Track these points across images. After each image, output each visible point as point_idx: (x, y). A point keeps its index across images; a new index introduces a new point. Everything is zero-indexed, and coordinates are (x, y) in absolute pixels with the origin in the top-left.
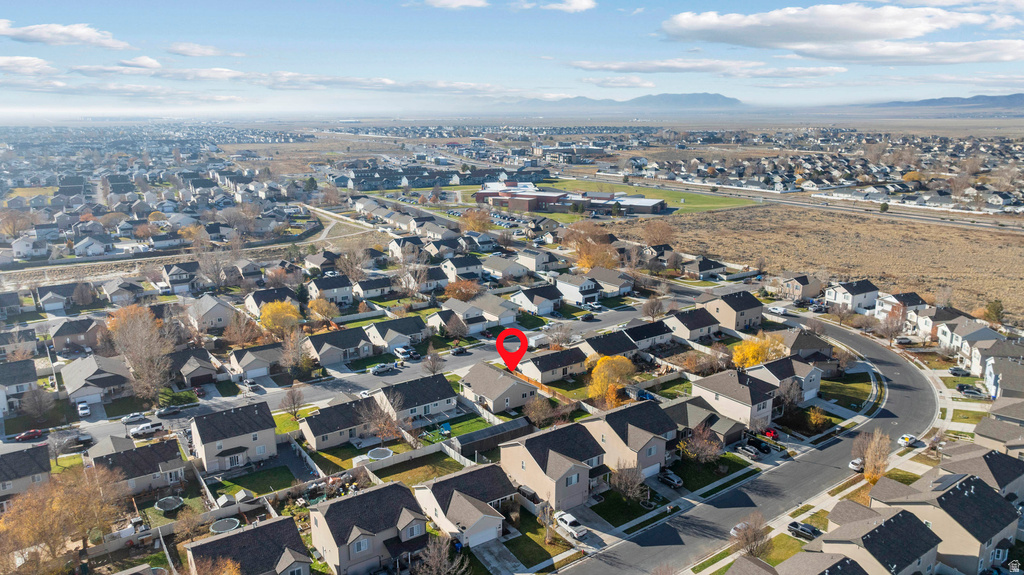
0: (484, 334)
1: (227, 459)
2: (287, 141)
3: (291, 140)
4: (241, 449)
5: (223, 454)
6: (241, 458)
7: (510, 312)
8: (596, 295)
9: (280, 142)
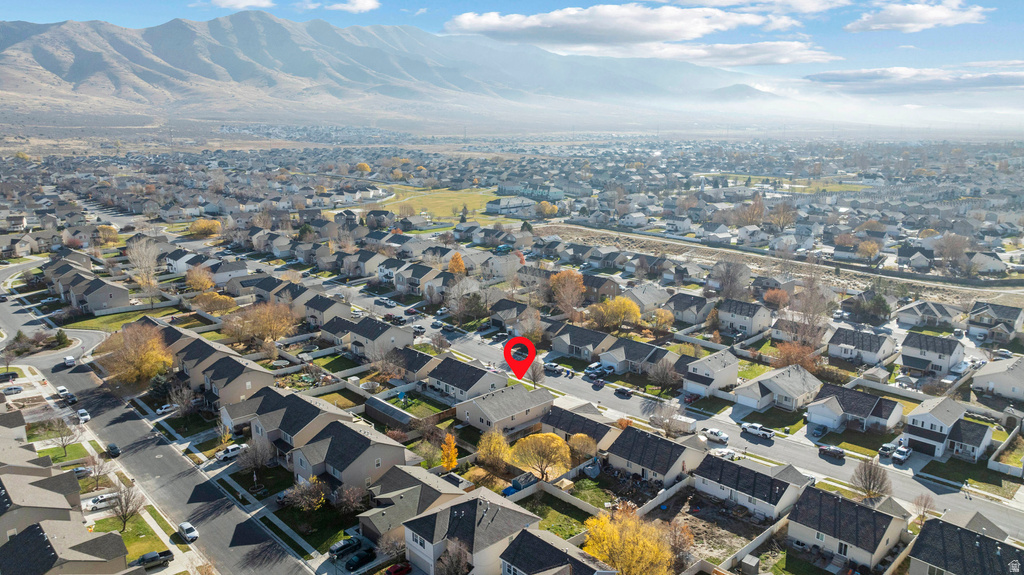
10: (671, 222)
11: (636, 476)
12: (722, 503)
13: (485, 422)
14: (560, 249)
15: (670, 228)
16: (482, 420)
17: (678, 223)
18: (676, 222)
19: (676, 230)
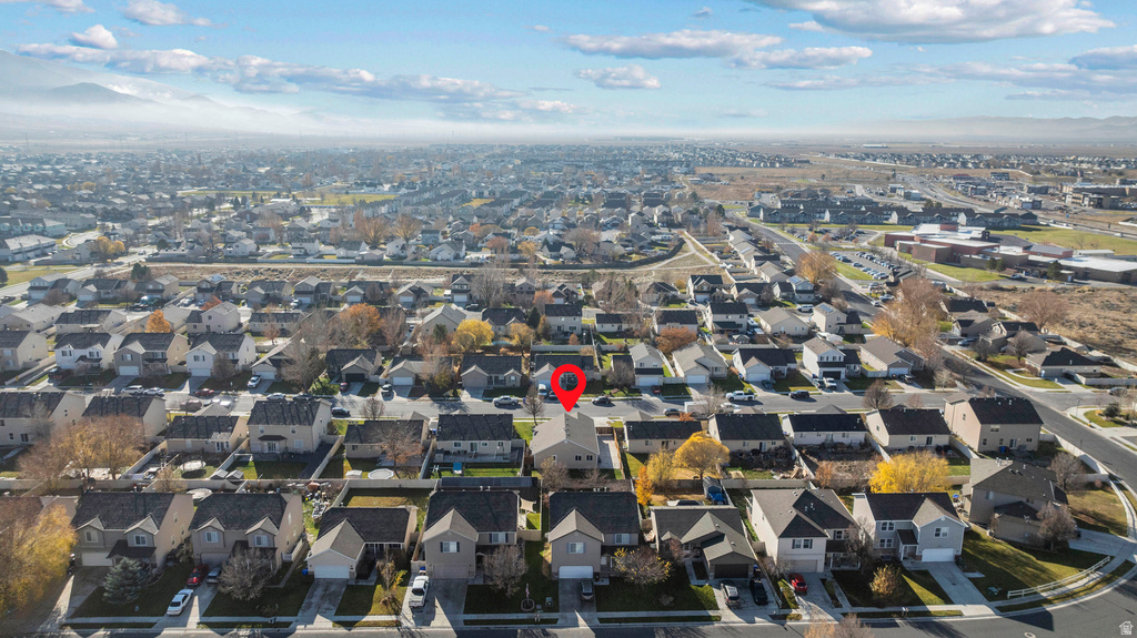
0: (654, 390)
1: (266, 443)
2: (773, 165)
3: (777, 165)
4: (279, 438)
5: (264, 438)
6: (278, 445)
7: (701, 370)
8: (843, 370)
9: (765, 166)
10: (297, 245)
11: (755, 452)
12: (823, 446)
13: (584, 458)
14: (234, 289)
15: (297, 252)
16: (578, 458)
17: (308, 246)
18: (304, 245)
19: (306, 254)
